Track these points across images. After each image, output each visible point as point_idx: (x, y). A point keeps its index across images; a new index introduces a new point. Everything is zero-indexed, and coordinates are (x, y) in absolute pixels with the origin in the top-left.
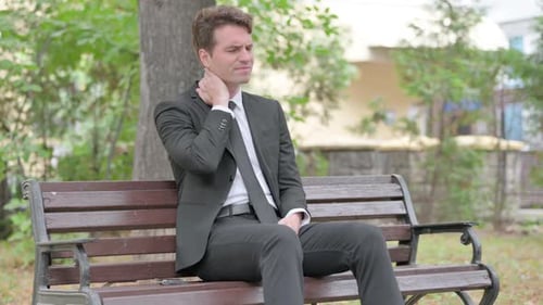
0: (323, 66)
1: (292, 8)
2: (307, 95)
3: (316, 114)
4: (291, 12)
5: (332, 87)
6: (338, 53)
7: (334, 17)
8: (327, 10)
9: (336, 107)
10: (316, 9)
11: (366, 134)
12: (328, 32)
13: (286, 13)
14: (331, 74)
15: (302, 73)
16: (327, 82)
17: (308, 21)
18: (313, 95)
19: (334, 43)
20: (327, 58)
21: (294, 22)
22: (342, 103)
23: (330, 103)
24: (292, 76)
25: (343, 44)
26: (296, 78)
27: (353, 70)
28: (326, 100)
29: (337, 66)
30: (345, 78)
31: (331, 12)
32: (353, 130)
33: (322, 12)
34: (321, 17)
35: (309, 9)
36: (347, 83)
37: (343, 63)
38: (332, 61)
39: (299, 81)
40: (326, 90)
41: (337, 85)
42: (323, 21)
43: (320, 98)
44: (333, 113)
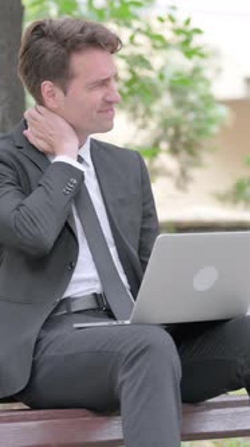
0: (180, 104)
1: (137, 17)
2: (156, 145)
3: (168, 174)
4: (136, 24)
5: (192, 135)
6: (201, 86)
7: (198, 31)
8: (188, 22)
9: (198, 164)
10: (172, 19)
11: (241, 205)
12: (189, 54)
13: (128, 25)
14: (192, 116)
15: (149, 113)
16: (184, 129)
17: (160, 37)
18: (164, 146)
19: (197, 70)
20: (185, 93)
21: (140, 39)
22: (207, 158)
23: (190, 159)
24: (135, 117)
25: (208, 73)
26: (140, 121)
27: (223, 111)
28: (184, 155)
29: (201, 104)
30: (211, 121)
31: (193, 25)
32: (223, 199)
33: (180, 24)
34: (178, 31)
35: (161, 20)
36: (214, 129)
37: (209, 100)
38: (192, 97)
39: (144, 126)
40: (184, 139)
41: (200, 132)
42: (183, 38)
43: (174, 151)
44: (195, 173)
